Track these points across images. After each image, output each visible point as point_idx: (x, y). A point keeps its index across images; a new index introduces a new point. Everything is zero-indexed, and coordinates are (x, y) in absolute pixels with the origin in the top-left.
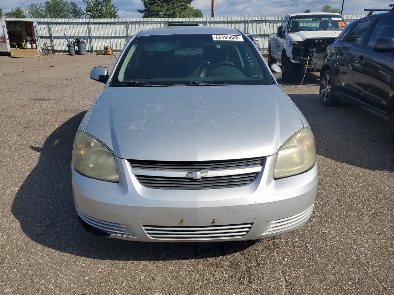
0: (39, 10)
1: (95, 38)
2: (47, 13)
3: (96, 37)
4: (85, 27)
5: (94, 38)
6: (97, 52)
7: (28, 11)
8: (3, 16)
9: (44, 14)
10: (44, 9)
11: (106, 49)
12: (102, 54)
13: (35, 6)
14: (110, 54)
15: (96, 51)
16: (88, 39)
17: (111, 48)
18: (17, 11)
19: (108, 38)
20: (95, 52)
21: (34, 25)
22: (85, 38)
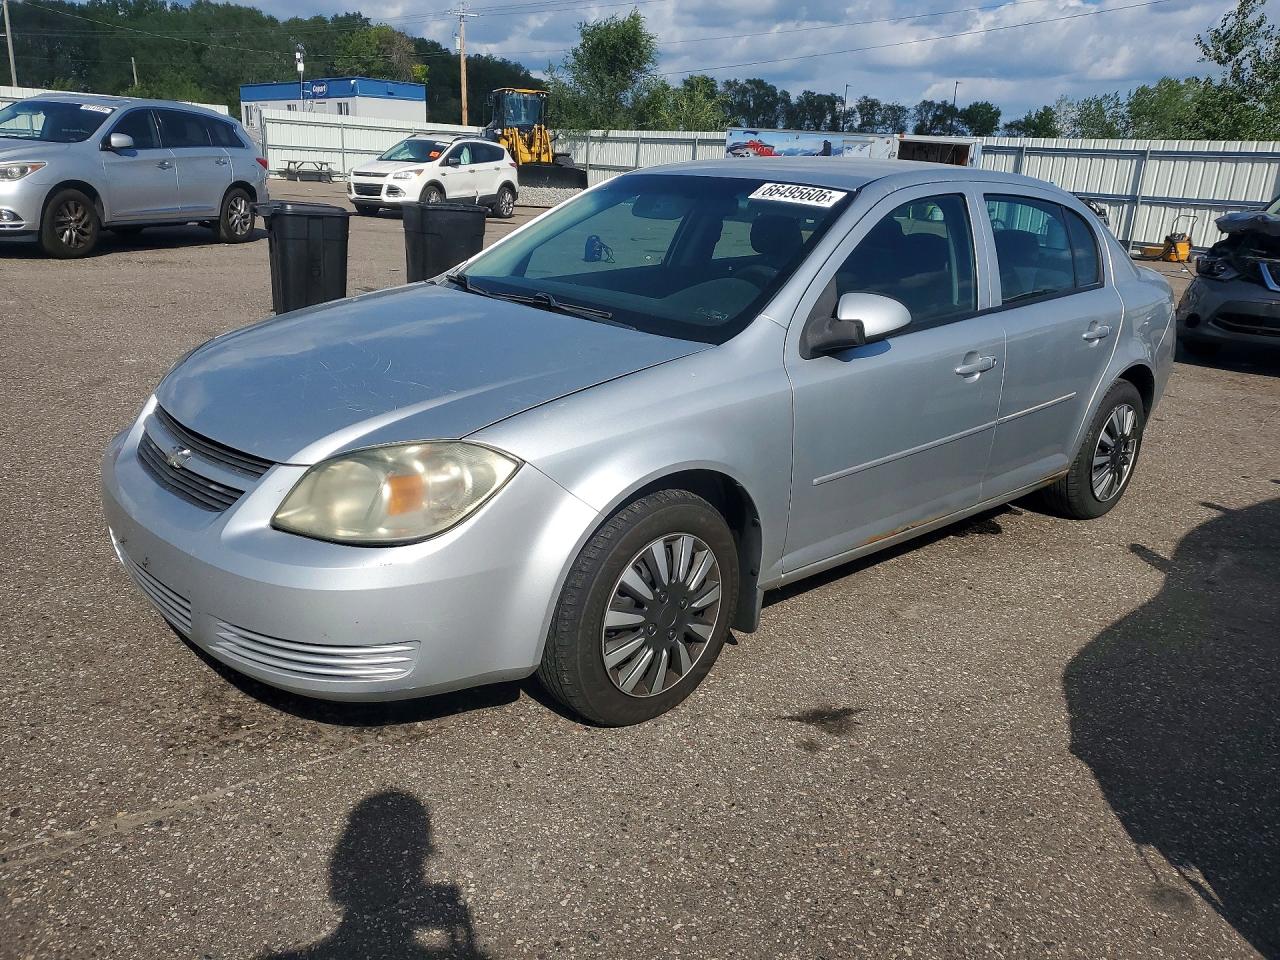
0: (1108, 114)
1: (1151, 204)
2: (1127, 122)
3: (1153, 202)
4: (1128, 165)
5: (1146, 203)
6: (1141, 249)
7: (1074, 115)
8: (997, 129)
9: (1119, 126)
10: (1123, 111)
11: (1171, 241)
12: (1155, 259)
13: (1099, 104)
14: (1179, 261)
15: (1141, 246)
16: (1126, 206)
17: (1189, 239)
18: (1040, 116)
19: (1196, 207)
20: (1136, 248)
21: (971, 155)
22: (1115, 200)
